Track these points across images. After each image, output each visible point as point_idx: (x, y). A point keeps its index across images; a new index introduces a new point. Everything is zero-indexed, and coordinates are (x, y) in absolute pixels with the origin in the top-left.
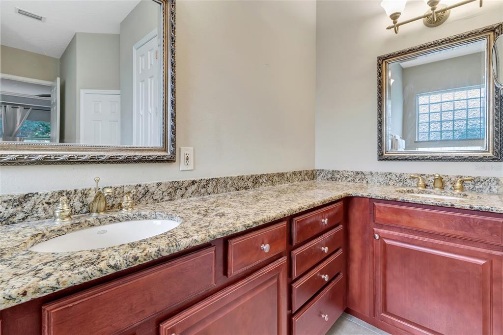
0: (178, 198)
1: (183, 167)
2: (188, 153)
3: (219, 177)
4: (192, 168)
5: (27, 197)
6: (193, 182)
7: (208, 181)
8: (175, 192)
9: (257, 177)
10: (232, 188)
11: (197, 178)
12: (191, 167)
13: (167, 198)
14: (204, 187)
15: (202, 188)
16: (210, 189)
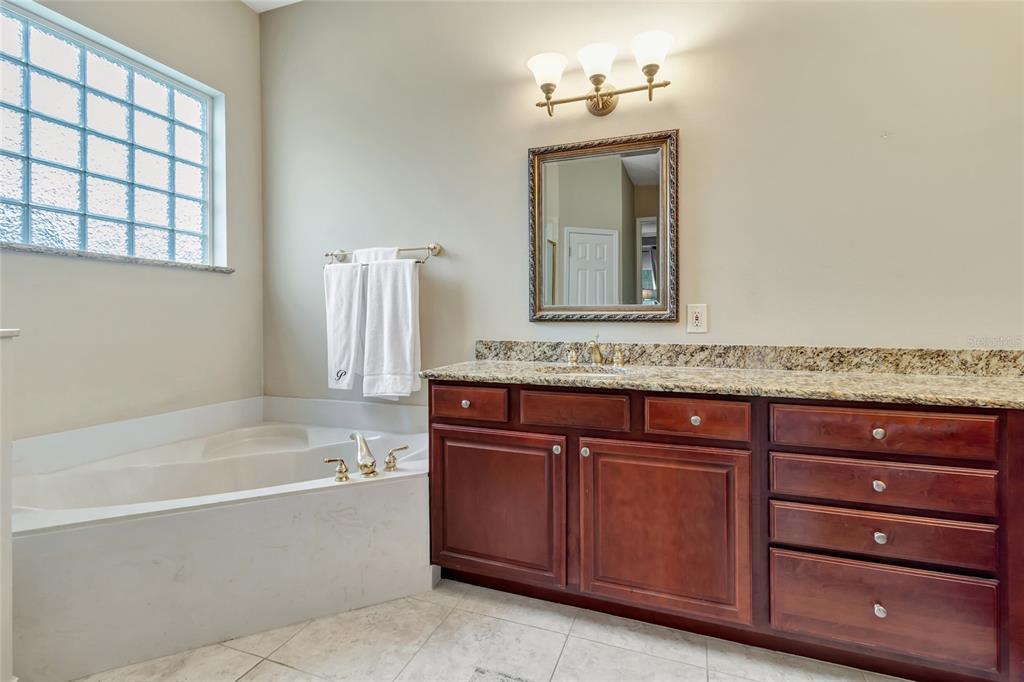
0: (681, 365)
1: (691, 328)
2: (697, 310)
3: (747, 345)
4: (705, 331)
5: (558, 344)
6: (702, 348)
7: (727, 349)
8: (677, 357)
9: (842, 351)
10: (776, 365)
11: (710, 344)
12: (703, 329)
13: (666, 362)
14: (720, 356)
15: (717, 357)
16: (730, 360)
